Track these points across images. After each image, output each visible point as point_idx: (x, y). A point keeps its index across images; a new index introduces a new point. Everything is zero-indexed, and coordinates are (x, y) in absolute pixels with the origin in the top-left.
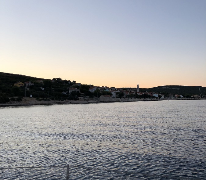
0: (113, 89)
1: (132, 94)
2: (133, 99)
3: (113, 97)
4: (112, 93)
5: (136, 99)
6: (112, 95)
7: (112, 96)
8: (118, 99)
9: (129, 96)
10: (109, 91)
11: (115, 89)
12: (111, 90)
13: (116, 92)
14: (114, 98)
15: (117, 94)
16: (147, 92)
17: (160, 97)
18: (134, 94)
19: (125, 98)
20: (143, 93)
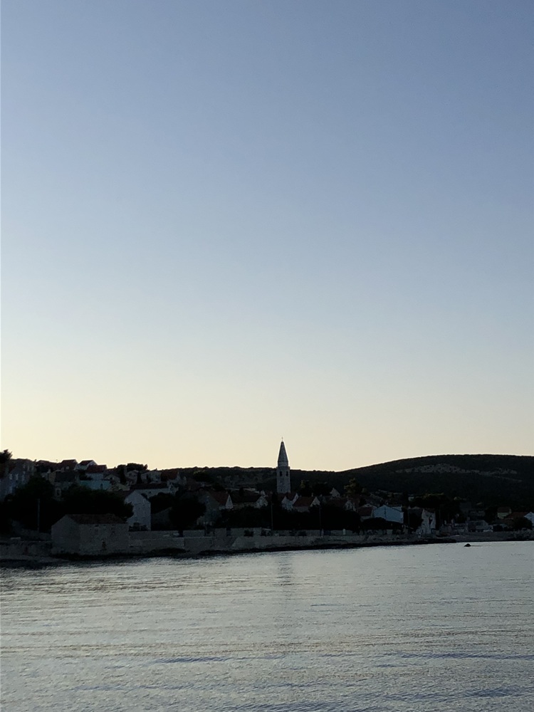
0: (133, 474)
1: (252, 509)
2: (258, 541)
3: (136, 528)
4: (127, 501)
5: (277, 539)
6: (128, 511)
7: (131, 522)
8: (166, 535)
9: (227, 521)
10: (107, 486)
11: (144, 477)
12: (123, 481)
13: (155, 492)
14: (144, 529)
15: (157, 504)
16: (334, 493)
18: (261, 503)
19: (208, 530)
20: (316, 502)
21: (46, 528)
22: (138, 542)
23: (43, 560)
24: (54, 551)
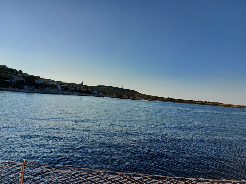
0: (59, 83)
1: (76, 89)
2: (76, 94)
3: (59, 90)
4: (57, 86)
5: (79, 94)
6: (58, 88)
7: (58, 89)
8: (63, 91)
9: (73, 91)
10: (55, 84)
11: (61, 83)
12: (58, 83)
13: (62, 85)
14: (60, 90)
15: (62, 87)
16: (89, 89)
17: (99, 94)
18: (78, 89)
19: (69, 92)
20: (86, 90)
21: (45, 88)
22: (58, 92)
23: (44, 93)
24: (45, 92)
